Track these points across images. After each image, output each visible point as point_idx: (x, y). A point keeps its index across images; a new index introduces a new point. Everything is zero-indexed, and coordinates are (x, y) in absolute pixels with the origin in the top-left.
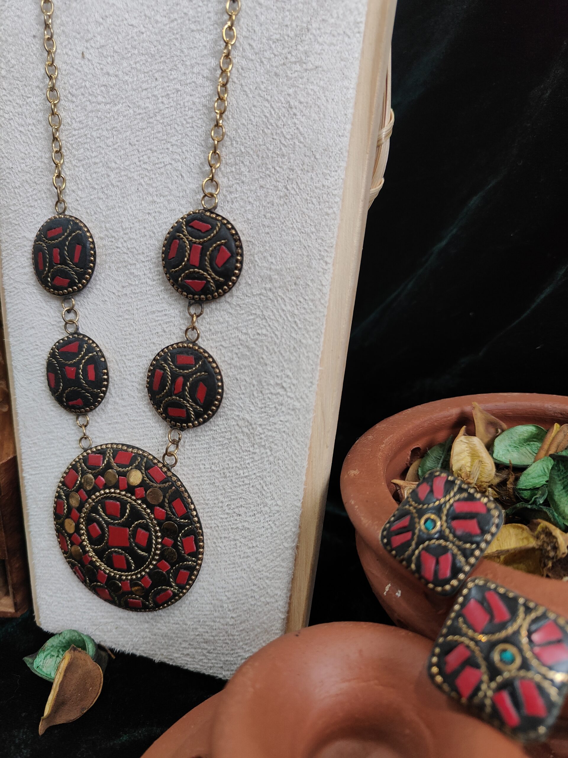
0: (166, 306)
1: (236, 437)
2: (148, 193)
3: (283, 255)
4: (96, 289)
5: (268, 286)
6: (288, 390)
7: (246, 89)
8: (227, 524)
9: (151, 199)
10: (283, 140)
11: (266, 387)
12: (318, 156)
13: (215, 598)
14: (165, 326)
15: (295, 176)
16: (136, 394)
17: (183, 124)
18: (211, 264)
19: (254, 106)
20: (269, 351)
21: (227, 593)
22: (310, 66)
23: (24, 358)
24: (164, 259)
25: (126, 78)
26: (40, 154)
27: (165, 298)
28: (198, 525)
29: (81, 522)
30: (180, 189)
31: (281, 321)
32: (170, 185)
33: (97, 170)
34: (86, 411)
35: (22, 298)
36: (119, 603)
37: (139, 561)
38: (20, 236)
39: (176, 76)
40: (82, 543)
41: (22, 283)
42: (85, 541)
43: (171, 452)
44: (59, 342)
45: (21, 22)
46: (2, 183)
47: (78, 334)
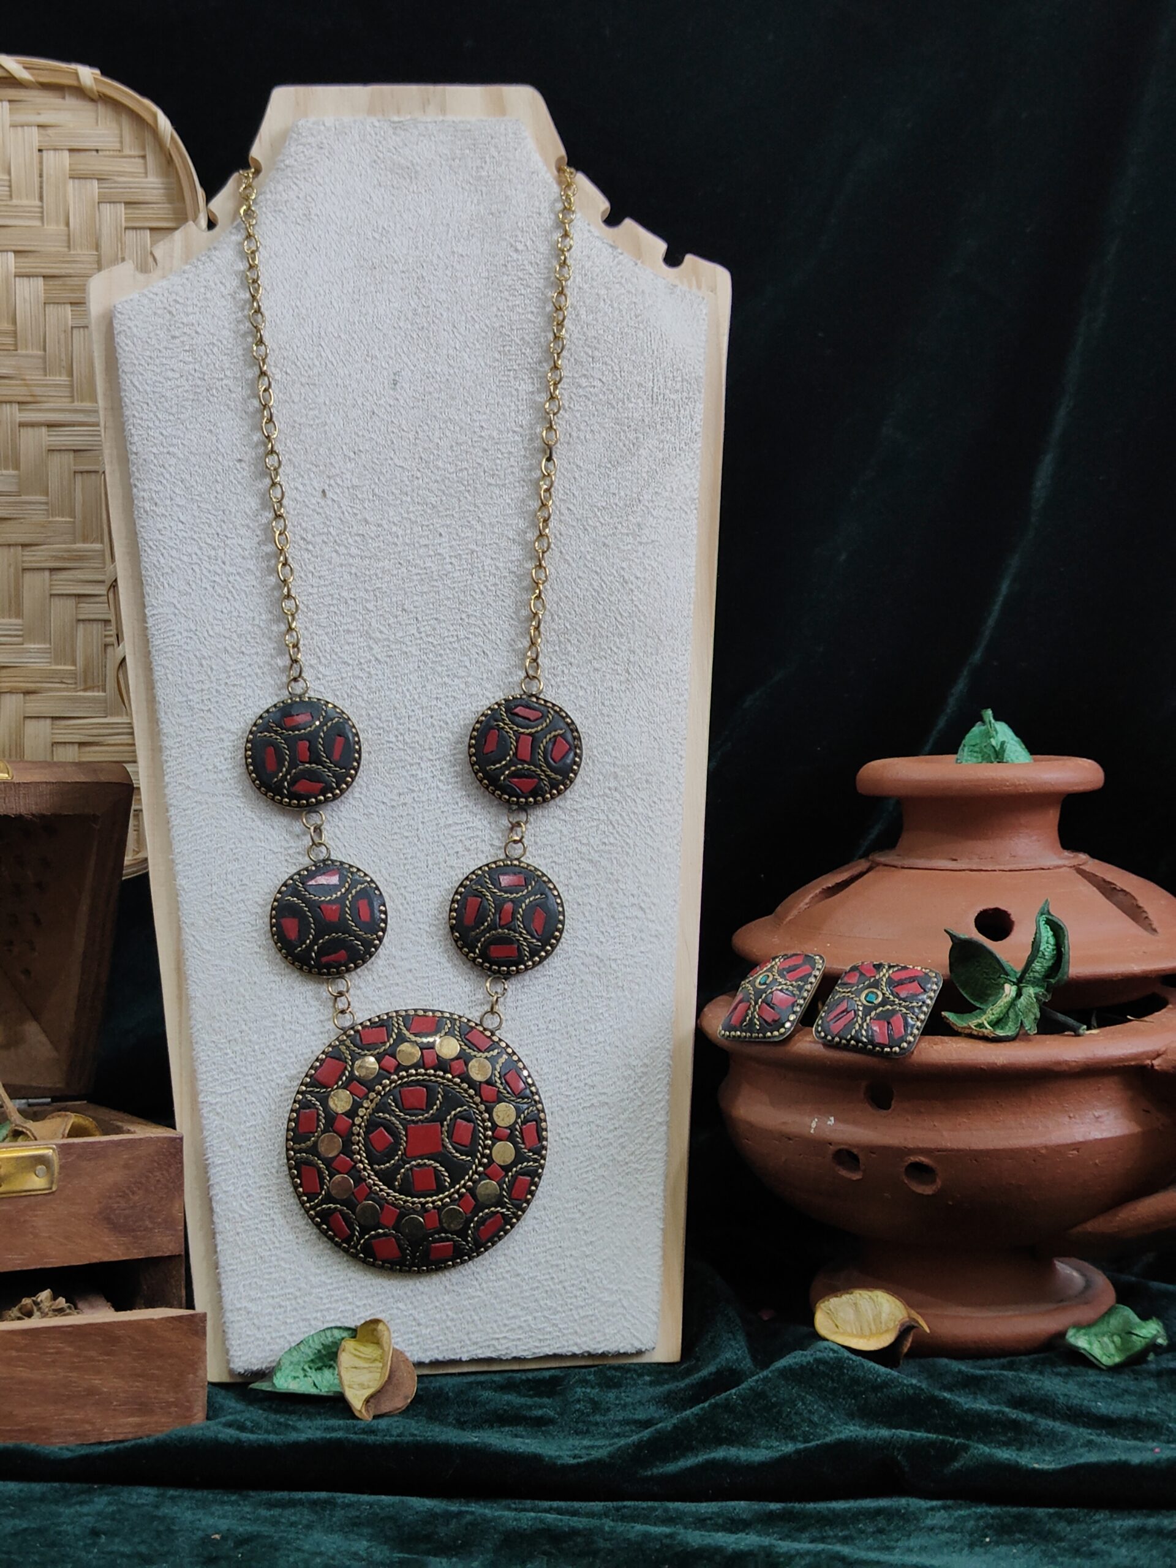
0: (467, 816)
1: (582, 981)
2: (434, 671)
3: (630, 748)
4: (354, 798)
5: (613, 784)
6: (648, 911)
7: (568, 558)
8: (575, 1103)
9: (439, 680)
10: (619, 618)
11: (619, 910)
12: (662, 638)
13: (562, 1219)
14: (468, 843)
15: (637, 658)
17: (482, 593)
18: (545, 757)
19: (579, 577)
20: (620, 865)
21: (580, 1207)
22: (644, 540)
23: (214, 907)
24: (474, 755)
25: (394, 529)
26: (251, 614)
27: (467, 806)
28: (540, 1106)
29: (355, 1132)
30: (482, 669)
31: (633, 826)
32: (468, 664)
33: (351, 640)
34: (348, 970)
35: (212, 817)
36: (413, 1257)
37: (457, 1172)
38: (211, 727)
39: (469, 534)
40: (354, 1167)
41: (214, 795)
42: (361, 1162)
43: (496, 1008)
44: (298, 873)
45: (214, 439)
46: (172, 651)
47: (333, 861)
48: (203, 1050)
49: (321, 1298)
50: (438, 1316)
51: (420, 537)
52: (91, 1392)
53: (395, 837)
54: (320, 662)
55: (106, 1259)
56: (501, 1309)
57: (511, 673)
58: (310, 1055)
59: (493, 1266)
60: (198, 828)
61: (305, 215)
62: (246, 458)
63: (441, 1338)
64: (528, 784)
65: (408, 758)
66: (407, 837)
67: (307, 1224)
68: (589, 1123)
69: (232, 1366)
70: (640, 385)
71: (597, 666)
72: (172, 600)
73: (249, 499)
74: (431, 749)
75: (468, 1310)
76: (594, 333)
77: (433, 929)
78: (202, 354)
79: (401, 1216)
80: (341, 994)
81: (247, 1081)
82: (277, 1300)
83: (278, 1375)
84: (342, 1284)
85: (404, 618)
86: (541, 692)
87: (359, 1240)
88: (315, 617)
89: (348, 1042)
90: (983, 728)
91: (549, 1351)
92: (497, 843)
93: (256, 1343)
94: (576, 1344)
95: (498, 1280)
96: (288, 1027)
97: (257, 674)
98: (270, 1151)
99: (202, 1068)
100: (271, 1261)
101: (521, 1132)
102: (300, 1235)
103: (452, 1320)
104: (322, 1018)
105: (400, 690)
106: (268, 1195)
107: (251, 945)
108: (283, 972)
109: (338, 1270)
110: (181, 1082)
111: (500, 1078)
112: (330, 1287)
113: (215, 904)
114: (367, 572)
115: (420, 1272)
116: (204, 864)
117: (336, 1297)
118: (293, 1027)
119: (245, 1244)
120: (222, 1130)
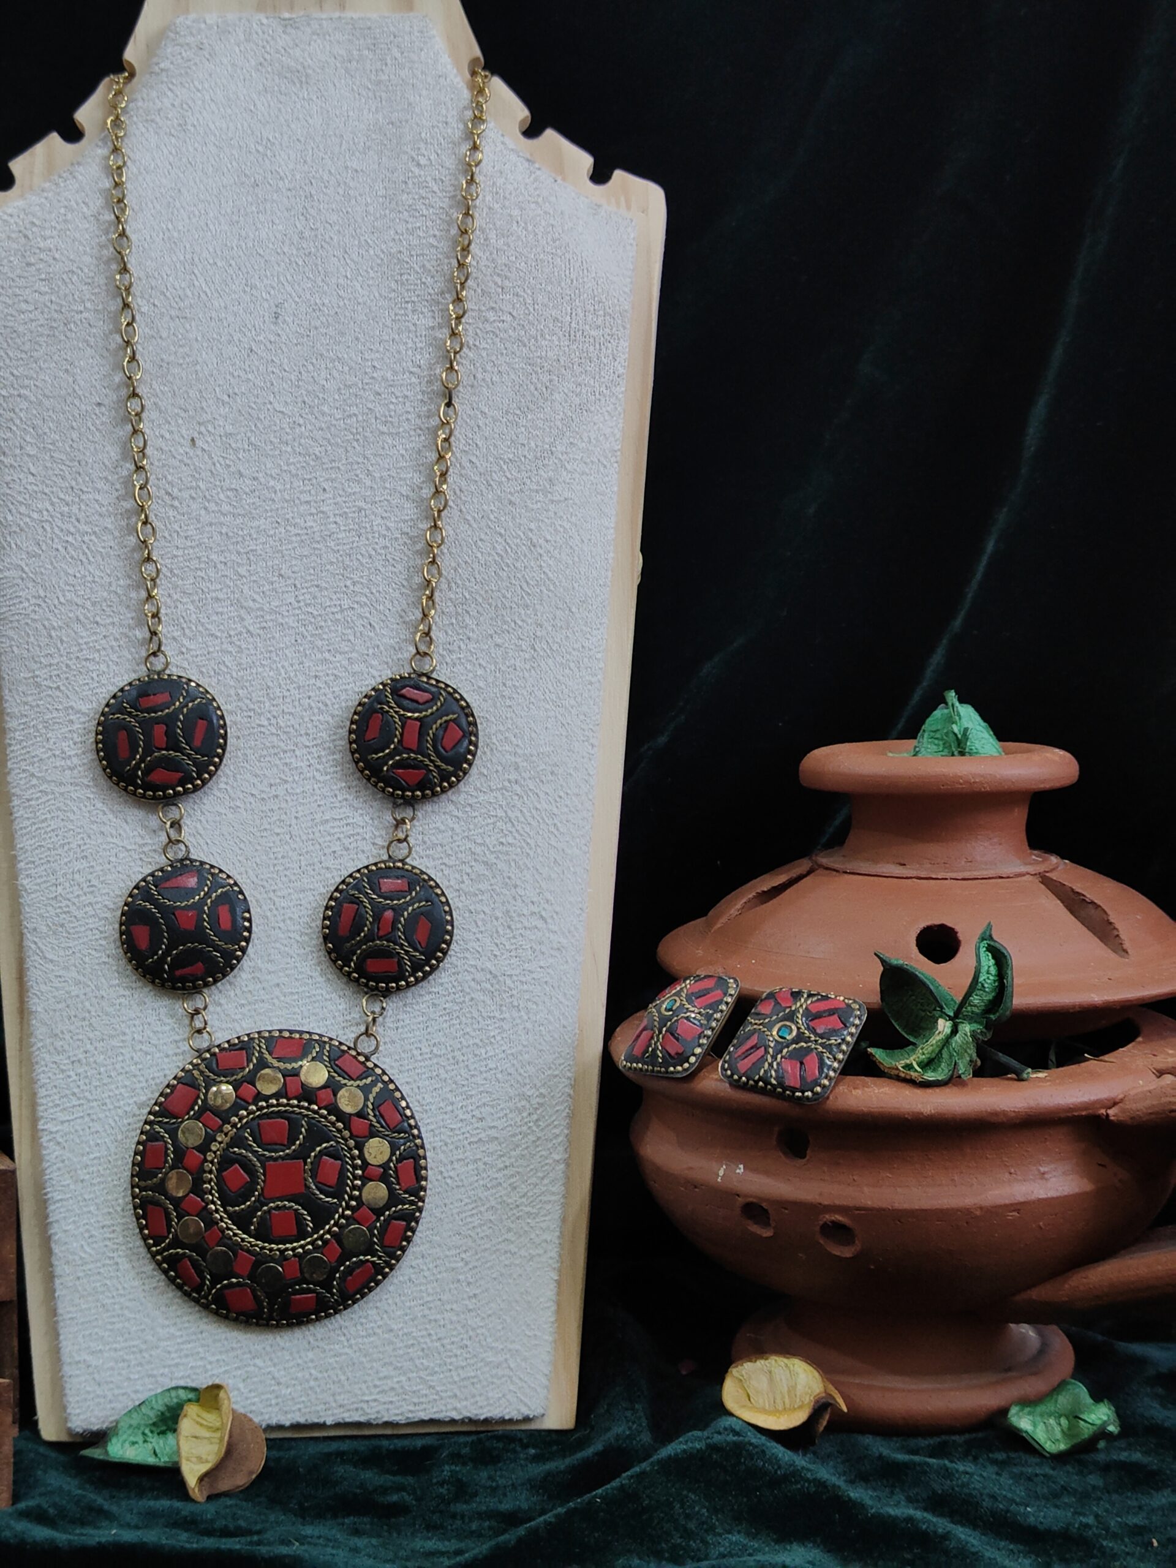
0: (347, 811)
1: (472, 999)
2: (314, 647)
3: (533, 735)
4: (219, 789)
5: (512, 777)
6: (549, 921)
7: (469, 518)
8: (461, 1137)
9: (319, 656)
10: (525, 586)
11: (517, 919)
12: (574, 610)
13: (443, 1269)
14: (346, 841)
15: (544, 633)
16: (295, 949)
17: (370, 555)
18: (434, 746)
19: (481, 540)
20: (519, 867)
21: (463, 1256)
22: (557, 497)
23: (58, 911)
24: (354, 742)
25: (272, 483)
26: (107, 579)
27: (346, 800)
28: (418, 1141)
29: (207, 1169)
30: (368, 643)
31: (534, 823)
32: (352, 638)
33: (220, 610)
34: (207, 985)
35: (59, 809)
36: (271, 1310)
37: (321, 1215)
38: (60, 707)
39: (358, 490)
40: (205, 1208)
41: (61, 784)
42: (213, 1202)
43: (373, 1030)
44: (152, 875)
45: (71, 380)
46: (18, 621)
47: (192, 861)
48: (44, 1072)
49: (169, 1352)
50: (300, 1375)
51: (301, 493)
53: (265, 834)
54: (184, 634)
56: (371, 1368)
57: (400, 649)
58: (162, 1079)
59: (364, 1321)
60: (43, 821)
61: (180, 125)
62: (106, 402)
63: (303, 1399)
64: (417, 775)
65: (282, 744)
66: (278, 834)
67: (154, 1270)
68: (476, 1161)
69: (69, 1425)
70: (556, 320)
71: (499, 641)
72: (20, 562)
73: (108, 448)
74: (307, 734)
75: (333, 1369)
76: (504, 260)
77: (306, 938)
78: (60, 283)
79: (257, 1264)
80: (197, 1012)
81: (92, 1108)
82: (121, 1353)
83: (114, 1440)
84: (194, 1337)
85: (280, 584)
86: (432, 672)
87: (210, 1290)
88: (180, 582)
89: (202, 1067)
90: (946, 711)
91: (425, 1416)
92: (379, 841)
93: (97, 1400)
94: (455, 1409)
95: (369, 1335)
96: (138, 1048)
97: (112, 647)
98: (115, 1186)
99: (42, 1092)
100: (114, 1310)
101: (396, 1171)
102: (146, 1281)
103: (316, 1379)
104: (177, 1038)
105: (274, 666)
106: (112, 1236)
107: (99, 955)
108: (134, 985)
109: (189, 1321)
110: (20, 1105)
111: (373, 1110)
112: (179, 1340)
113: (60, 907)
114: (240, 533)
115: (279, 1326)
116: (49, 861)
117: (185, 1352)
118: (143, 1048)
119: (85, 1290)
120: (63, 1161)
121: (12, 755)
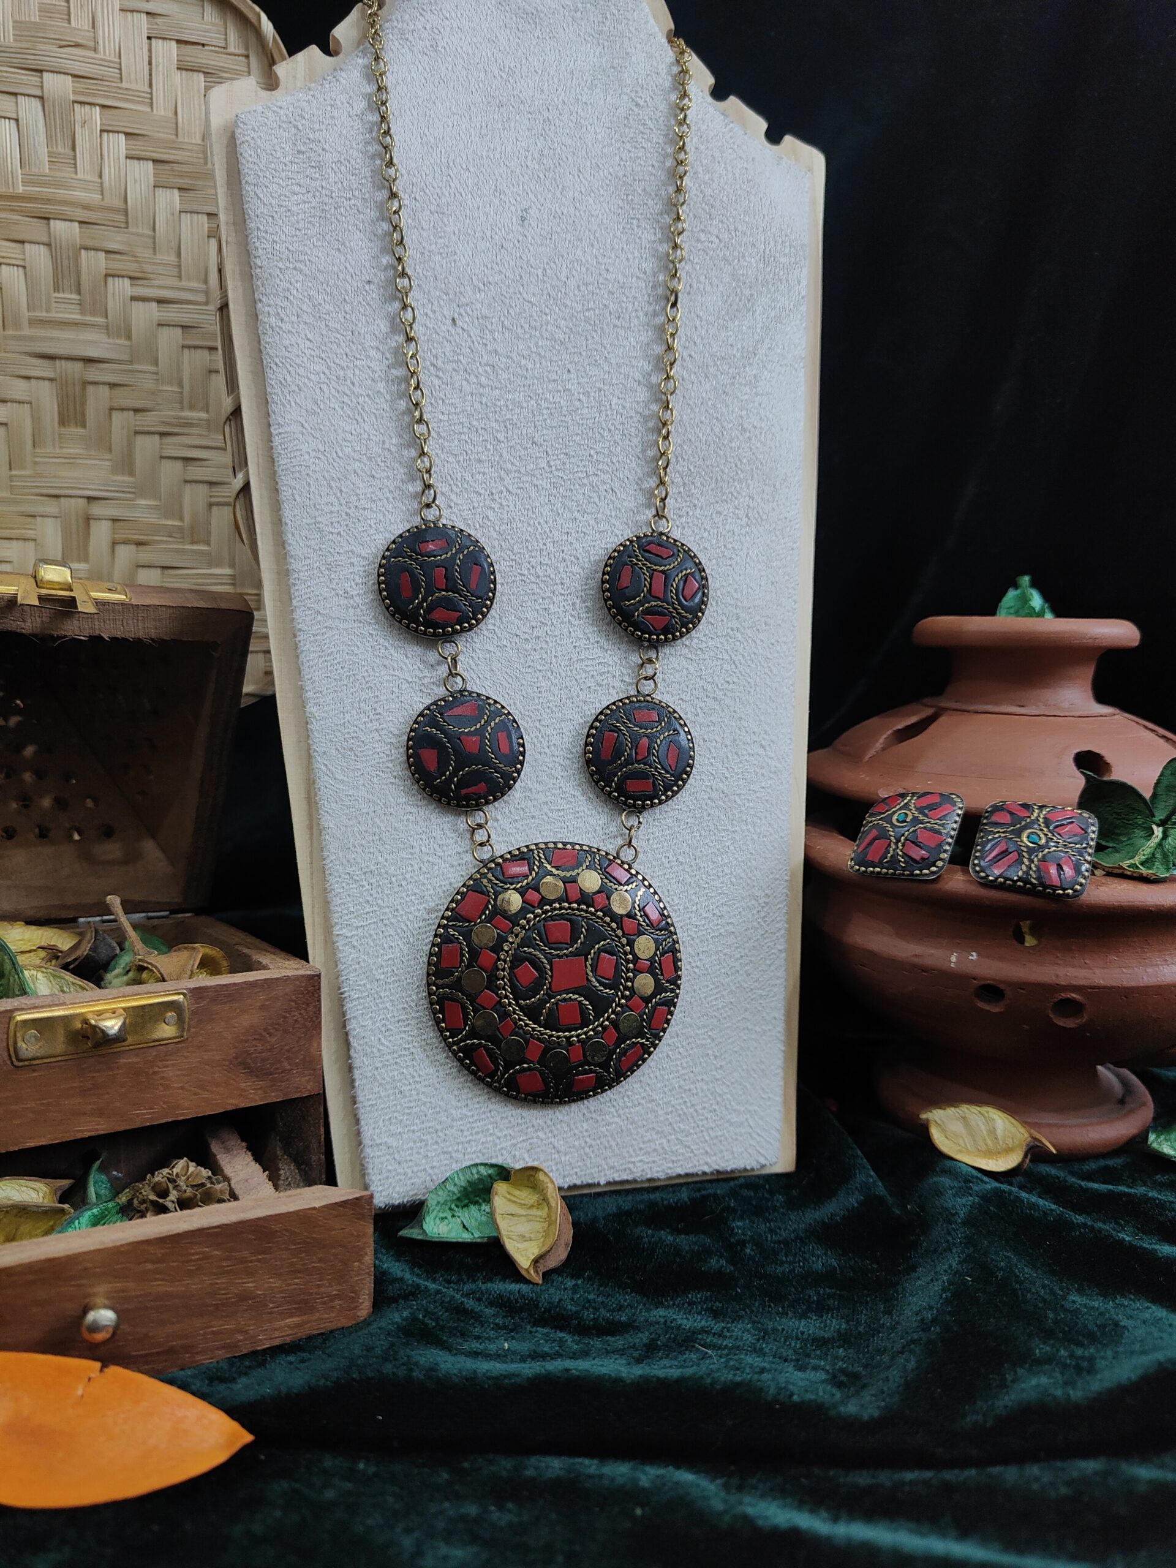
0: (599, 652)
1: (709, 815)
2: (565, 506)
3: (750, 590)
4: (487, 629)
5: (735, 625)
6: (767, 748)
7: (691, 402)
8: (704, 933)
9: (569, 515)
10: (739, 463)
11: (742, 746)
12: (777, 486)
13: (694, 1045)
14: (599, 678)
15: (755, 504)
16: (560, 772)
17: (610, 431)
18: (677, 596)
19: (701, 422)
20: (743, 704)
22: (760, 391)
23: (346, 736)
24: (607, 590)
25: (524, 362)
26: (380, 437)
27: (598, 642)
28: (674, 937)
29: (500, 966)
30: (611, 506)
31: (754, 666)
32: (597, 501)
33: (483, 470)
34: (487, 803)
35: (343, 643)
36: (557, 1089)
37: (601, 1005)
38: (341, 551)
39: (597, 373)
40: (499, 1002)
41: (345, 621)
42: (506, 997)
43: (632, 841)
44: (435, 703)
45: (343, 259)
46: (299, 472)
47: (470, 693)
48: (337, 882)
49: (462, 1131)
50: (577, 1143)
51: (549, 372)
52: (243, 1297)
53: (529, 670)
54: (452, 490)
55: (242, 1105)
56: (637, 1134)
57: (638, 512)
58: (448, 886)
59: (630, 1093)
60: (329, 655)
61: (432, 46)
62: (376, 280)
63: (580, 1164)
64: (660, 622)
65: (540, 591)
66: (540, 671)
67: (446, 1058)
68: (717, 952)
70: (753, 245)
71: (720, 509)
72: (300, 419)
73: (378, 321)
74: (562, 584)
75: (605, 1136)
76: (710, 191)
77: (568, 762)
78: (329, 171)
79: (546, 1050)
80: (480, 826)
81: (384, 914)
82: (419, 1134)
83: (427, 1215)
84: (483, 1116)
85: (534, 451)
86: (670, 531)
87: (503, 1075)
88: (446, 444)
89: (490, 876)
91: (682, 1171)
92: (626, 679)
93: (398, 1178)
94: (707, 1163)
95: (634, 1106)
96: (425, 860)
97: (387, 499)
98: (408, 984)
99: (337, 901)
100: (411, 1096)
101: (660, 964)
102: (440, 1069)
103: (591, 1146)
104: (460, 850)
105: (532, 523)
106: (407, 1029)
107: (387, 776)
108: (419, 804)
109: (479, 1102)
110: (313, 913)
111: (639, 911)
112: (470, 1120)
113: (349, 733)
114: (498, 403)
115: (562, 1103)
116: (336, 691)
117: (477, 1129)
118: (430, 859)
119: (384, 1079)
120: (359, 963)
121: (296, 594)
